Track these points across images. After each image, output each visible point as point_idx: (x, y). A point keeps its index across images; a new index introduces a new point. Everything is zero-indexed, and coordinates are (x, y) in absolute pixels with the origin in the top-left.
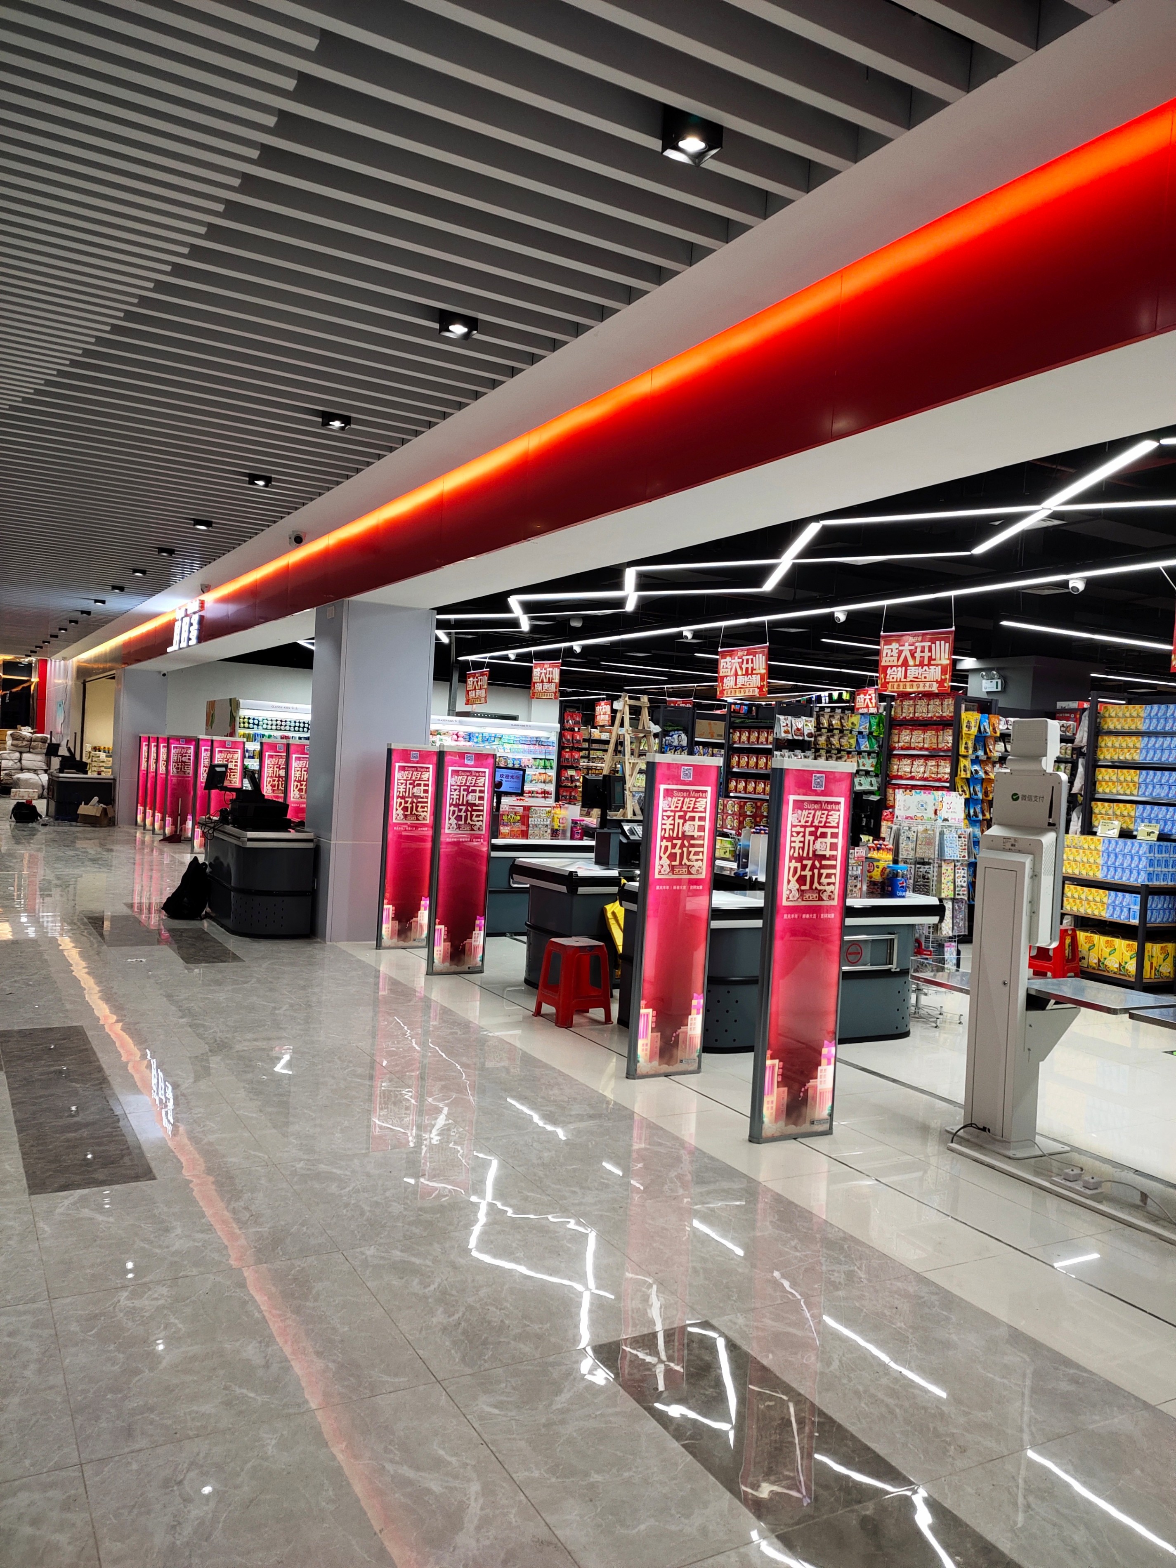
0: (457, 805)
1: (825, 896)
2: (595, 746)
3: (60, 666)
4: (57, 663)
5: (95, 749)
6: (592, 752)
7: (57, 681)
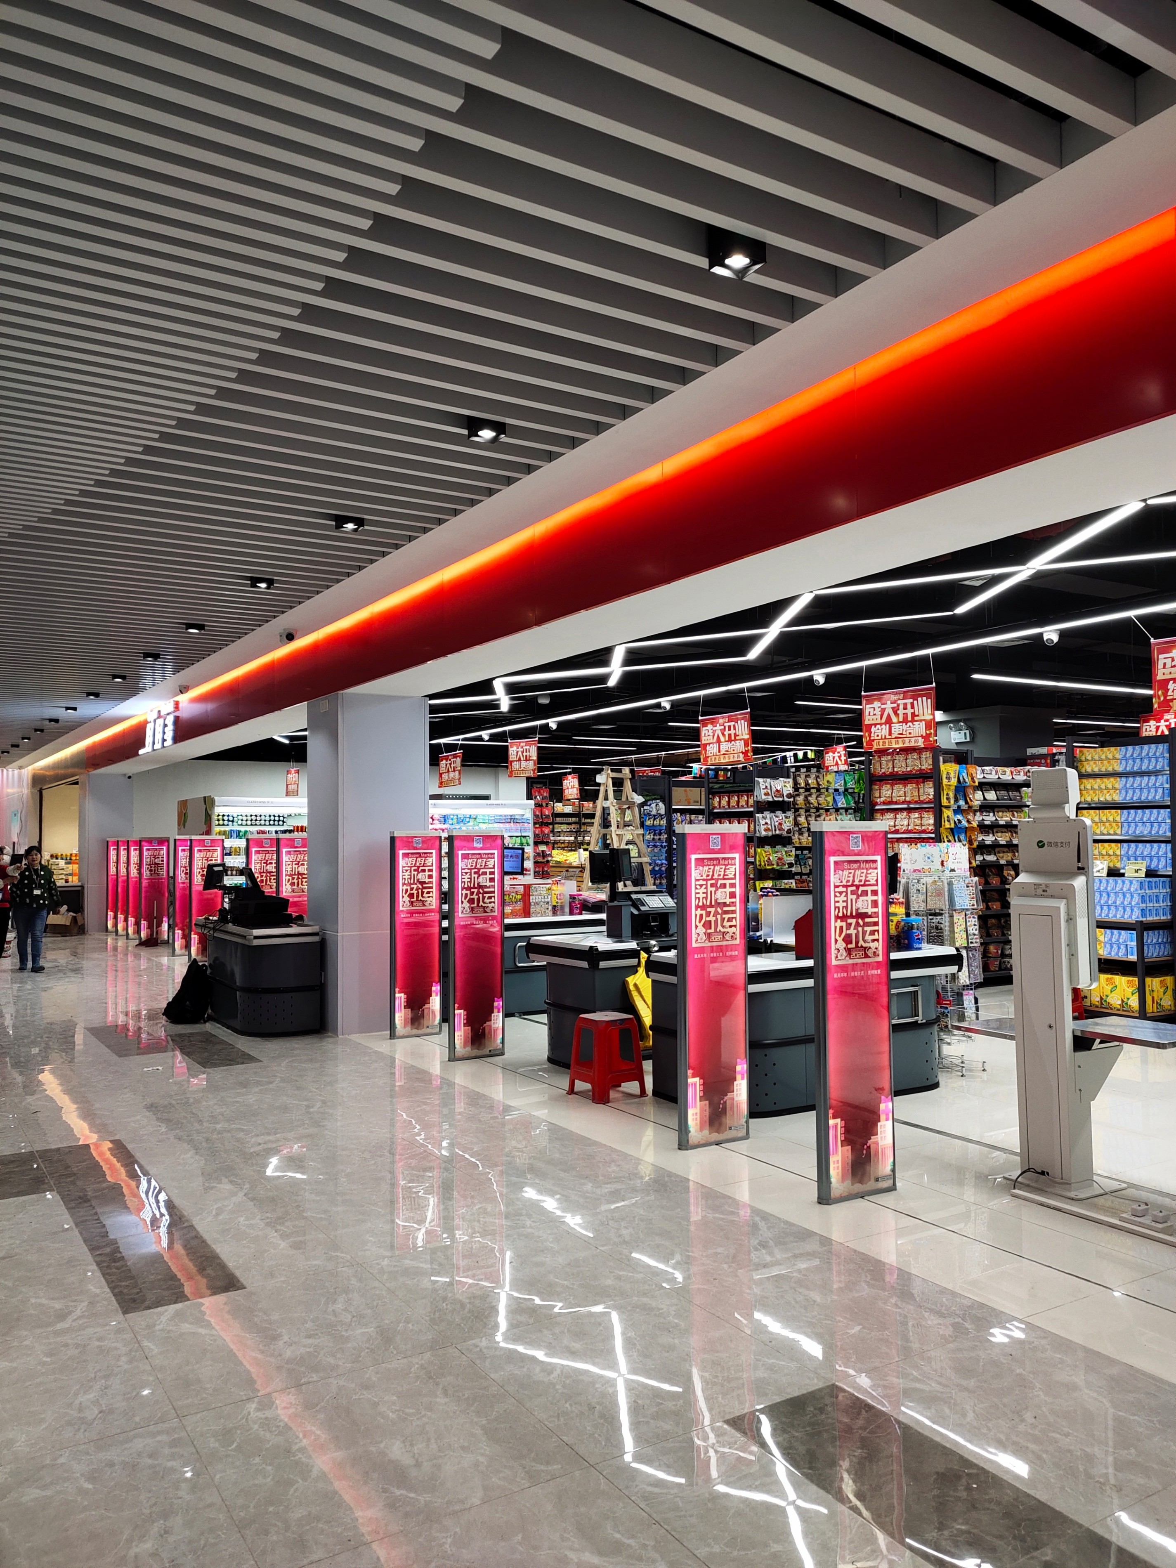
0: (469, 888)
1: (870, 953)
2: (558, 820)
3: (13, 775)
4: (10, 773)
5: (52, 856)
6: (556, 826)
7: (10, 791)
